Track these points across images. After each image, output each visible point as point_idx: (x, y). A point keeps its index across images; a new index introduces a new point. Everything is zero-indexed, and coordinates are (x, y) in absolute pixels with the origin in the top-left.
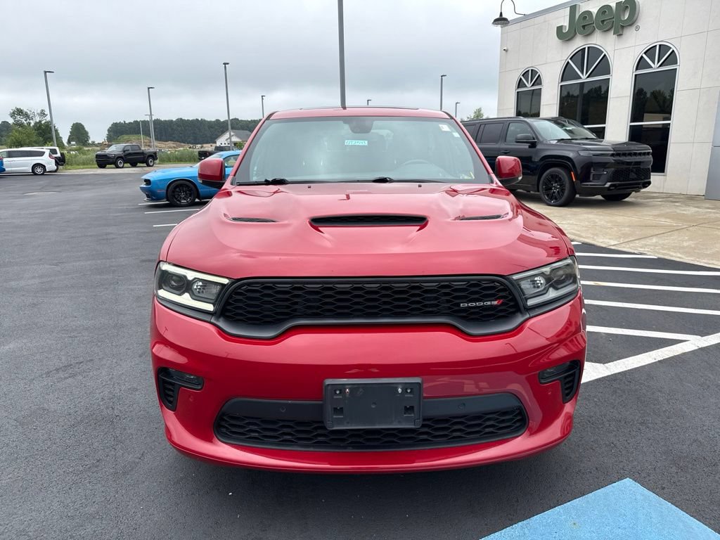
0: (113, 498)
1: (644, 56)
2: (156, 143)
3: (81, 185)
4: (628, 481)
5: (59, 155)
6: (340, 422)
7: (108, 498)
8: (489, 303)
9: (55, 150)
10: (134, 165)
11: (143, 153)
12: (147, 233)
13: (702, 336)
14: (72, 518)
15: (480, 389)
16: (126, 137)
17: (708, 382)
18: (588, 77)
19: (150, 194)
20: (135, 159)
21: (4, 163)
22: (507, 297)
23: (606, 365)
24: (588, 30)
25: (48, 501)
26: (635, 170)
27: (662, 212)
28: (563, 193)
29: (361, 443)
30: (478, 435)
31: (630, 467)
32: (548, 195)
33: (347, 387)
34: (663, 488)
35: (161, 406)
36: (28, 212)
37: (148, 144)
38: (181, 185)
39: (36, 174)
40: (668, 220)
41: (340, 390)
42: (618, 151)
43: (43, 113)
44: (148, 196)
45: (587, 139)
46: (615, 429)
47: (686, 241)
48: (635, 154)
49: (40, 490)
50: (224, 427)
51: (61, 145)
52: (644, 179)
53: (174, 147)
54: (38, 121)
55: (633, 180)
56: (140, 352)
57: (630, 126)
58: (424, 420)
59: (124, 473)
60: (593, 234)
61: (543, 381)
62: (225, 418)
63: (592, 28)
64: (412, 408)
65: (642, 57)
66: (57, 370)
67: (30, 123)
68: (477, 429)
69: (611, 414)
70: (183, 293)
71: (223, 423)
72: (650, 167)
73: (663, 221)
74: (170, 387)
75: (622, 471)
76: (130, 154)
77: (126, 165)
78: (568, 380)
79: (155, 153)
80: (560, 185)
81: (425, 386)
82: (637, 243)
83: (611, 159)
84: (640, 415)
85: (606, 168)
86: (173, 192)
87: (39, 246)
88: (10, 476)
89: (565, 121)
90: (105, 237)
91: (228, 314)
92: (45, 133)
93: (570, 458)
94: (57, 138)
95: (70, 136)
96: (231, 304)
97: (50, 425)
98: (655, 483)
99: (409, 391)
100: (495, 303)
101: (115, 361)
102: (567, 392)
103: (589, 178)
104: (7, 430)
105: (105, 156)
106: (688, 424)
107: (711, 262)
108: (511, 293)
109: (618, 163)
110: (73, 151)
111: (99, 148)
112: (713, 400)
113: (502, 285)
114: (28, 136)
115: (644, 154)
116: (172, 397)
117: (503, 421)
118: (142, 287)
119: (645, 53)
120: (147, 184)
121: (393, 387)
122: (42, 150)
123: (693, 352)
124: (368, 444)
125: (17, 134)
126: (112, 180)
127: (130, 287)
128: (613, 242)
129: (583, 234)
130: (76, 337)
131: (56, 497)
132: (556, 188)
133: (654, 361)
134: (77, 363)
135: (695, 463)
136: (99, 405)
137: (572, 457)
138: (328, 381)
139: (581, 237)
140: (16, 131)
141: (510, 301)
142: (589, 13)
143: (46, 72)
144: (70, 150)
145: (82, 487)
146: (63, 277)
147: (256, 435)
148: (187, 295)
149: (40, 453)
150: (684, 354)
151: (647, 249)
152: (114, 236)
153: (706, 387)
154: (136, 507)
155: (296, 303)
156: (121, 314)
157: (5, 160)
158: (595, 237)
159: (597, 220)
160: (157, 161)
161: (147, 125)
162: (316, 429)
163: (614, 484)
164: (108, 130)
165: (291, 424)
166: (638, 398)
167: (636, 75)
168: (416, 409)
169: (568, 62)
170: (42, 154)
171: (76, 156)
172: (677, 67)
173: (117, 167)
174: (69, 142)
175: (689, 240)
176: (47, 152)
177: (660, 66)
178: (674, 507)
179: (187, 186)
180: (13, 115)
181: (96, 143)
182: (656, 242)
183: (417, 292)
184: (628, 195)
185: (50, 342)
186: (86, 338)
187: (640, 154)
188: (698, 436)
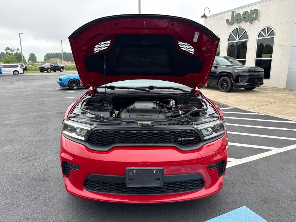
0: (44, 211)
1: (261, 32)
2: (64, 62)
3: (33, 80)
4: (244, 207)
5: (24, 67)
6: (132, 184)
7: (42, 211)
8: (189, 138)
9: (23, 65)
10: (55, 71)
11: (59, 67)
12: (60, 101)
13: (279, 148)
14: (28, 219)
15: (188, 171)
16: (52, 59)
17: (279, 167)
18: (239, 40)
19: (61, 84)
20: (56, 69)
21: (2, 70)
22: (196, 136)
23: (240, 159)
24: (239, 21)
25: (19, 212)
26: (257, 78)
27: (268, 95)
28: (228, 87)
29: (140, 192)
30: (185, 189)
31: (246, 201)
32: (222, 88)
33: (134, 170)
34: (258, 210)
35: (64, 176)
36: (11, 91)
37: (61, 62)
38: (74, 81)
39: (15, 75)
40: (270, 99)
41: (132, 172)
42: (250, 70)
43: (18, 49)
44: (60, 85)
45: (238, 65)
46: (241, 186)
47: (276, 108)
48: (257, 72)
49: (16, 207)
50: (88, 185)
51: (25, 63)
52: (261, 82)
53: (72, 64)
54: (16, 52)
55: (256, 82)
56: (56, 152)
57: (256, 60)
58: (164, 183)
59: (49, 201)
60: (239, 104)
61: (210, 169)
62: (88, 181)
63: (240, 21)
64: (159, 179)
65: (260, 32)
66: (23, 159)
67: (13, 53)
68: (185, 187)
69: (240, 180)
70: (73, 132)
71: (87, 183)
72: (263, 77)
73: (268, 99)
74: (67, 169)
75: (242, 203)
76: (53, 67)
77: (51, 71)
78: (221, 168)
79: (64, 67)
80: (227, 84)
81: (164, 170)
82: (257, 108)
83: (247, 74)
84: (251, 180)
85: (245, 77)
86: (71, 84)
87: (16, 106)
88: (4, 202)
89: (229, 58)
90: (43, 102)
91: (90, 141)
92: (19, 57)
93: (223, 197)
94: (23, 60)
95: (29, 59)
96: (91, 138)
97: (20, 182)
98: (255, 208)
99: (158, 172)
100: (192, 138)
101: (45, 155)
102: (220, 172)
103: (238, 81)
104: (3, 183)
105: (43, 67)
106: (270, 185)
107: (286, 117)
108: (198, 135)
109: (250, 75)
110: (30, 65)
111: (40, 64)
112: (281, 175)
113: (194, 132)
114: (12, 58)
115: (261, 72)
116: (68, 172)
117: (195, 184)
118: (57, 124)
119: (262, 31)
120: (60, 80)
121: (152, 171)
122: (17, 65)
123: (275, 155)
124: (143, 192)
125: (7, 58)
126: (46, 78)
127: (52, 124)
128: (247, 108)
129: (235, 104)
130: (30, 145)
131: (22, 210)
132: (225, 85)
133: (259, 158)
134: (31, 156)
135: (271, 200)
136: (39, 173)
137: (224, 197)
138: (128, 168)
139: (234, 105)
140: (7, 56)
141: (198, 137)
142: (239, 14)
143: (20, 33)
144: (29, 64)
145: (32, 207)
146: (26, 119)
147: (100, 188)
148: (74, 133)
149: (16, 193)
150: (271, 155)
151: (261, 111)
152: (46, 102)
153: (279, 169)
154: (53, 215)
155: (116, 138)
156: (49, 135)
157: (2, 69)
158: (240, 106)
159: (241, 98)
160: (64, 70)
161: (61, 55)
162: (123, 186)
163: (239, 208)
164: (45, 57)
165: (113, 184)
166: (251, 174)
167: (258, 39)
168: (161, 179)
169: (231, 34)
170: (17, 66)
171: (31, 67)
172: (275, 37)
173: (48, 72)
174: (28, 61)
175: (278, 107)
176: (20, 66)
177: (268, 36)
178: (261, 218)
179: (76, 81)
180: (6, 50)
181: (40, 61)
182: (264, 108)
183: (162, 134)
184: (254, 88)
185: (20, 147)
186: (34, 145)
187: (259, 72)
188: (274, 189)
